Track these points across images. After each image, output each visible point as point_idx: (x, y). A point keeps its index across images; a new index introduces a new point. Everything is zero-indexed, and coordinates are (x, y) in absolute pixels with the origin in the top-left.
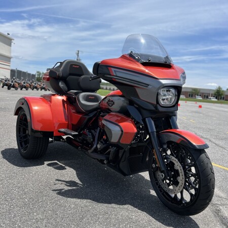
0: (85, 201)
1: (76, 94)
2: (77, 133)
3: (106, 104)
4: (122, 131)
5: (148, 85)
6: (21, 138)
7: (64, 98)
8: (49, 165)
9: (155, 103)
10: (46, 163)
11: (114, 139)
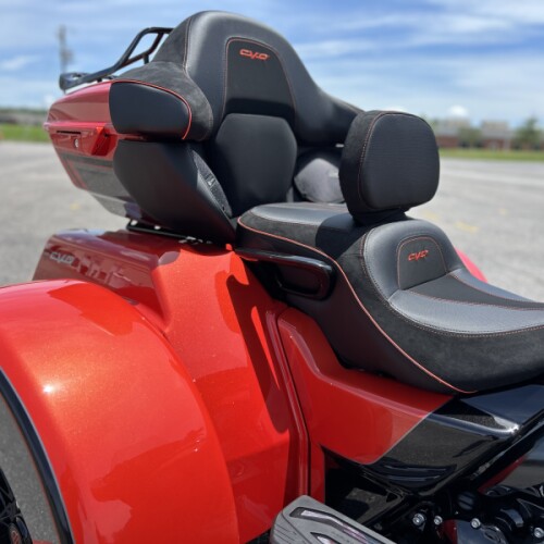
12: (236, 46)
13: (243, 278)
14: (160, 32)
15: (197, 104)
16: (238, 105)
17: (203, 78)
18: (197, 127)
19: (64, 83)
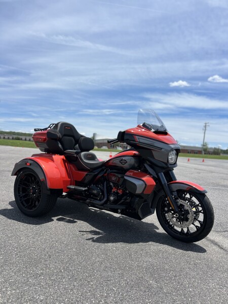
0: (119, 244)
1: (78, 153)
2: (86, 188)
3: (119, 163)
4: (146, 185)
5: (162, 149)
6: (21, 198)
7: (62, 157)
8: (58, 220)
9: (166, 162)
10: (55, 218)
11: (139, 191)
12: (65, 127)
13: (65, 159)
14: (53, 124)
15: (59, 135)
16: (65, 135)
17: (60, 131)
18: (59, 138)
19: (35, 130)
